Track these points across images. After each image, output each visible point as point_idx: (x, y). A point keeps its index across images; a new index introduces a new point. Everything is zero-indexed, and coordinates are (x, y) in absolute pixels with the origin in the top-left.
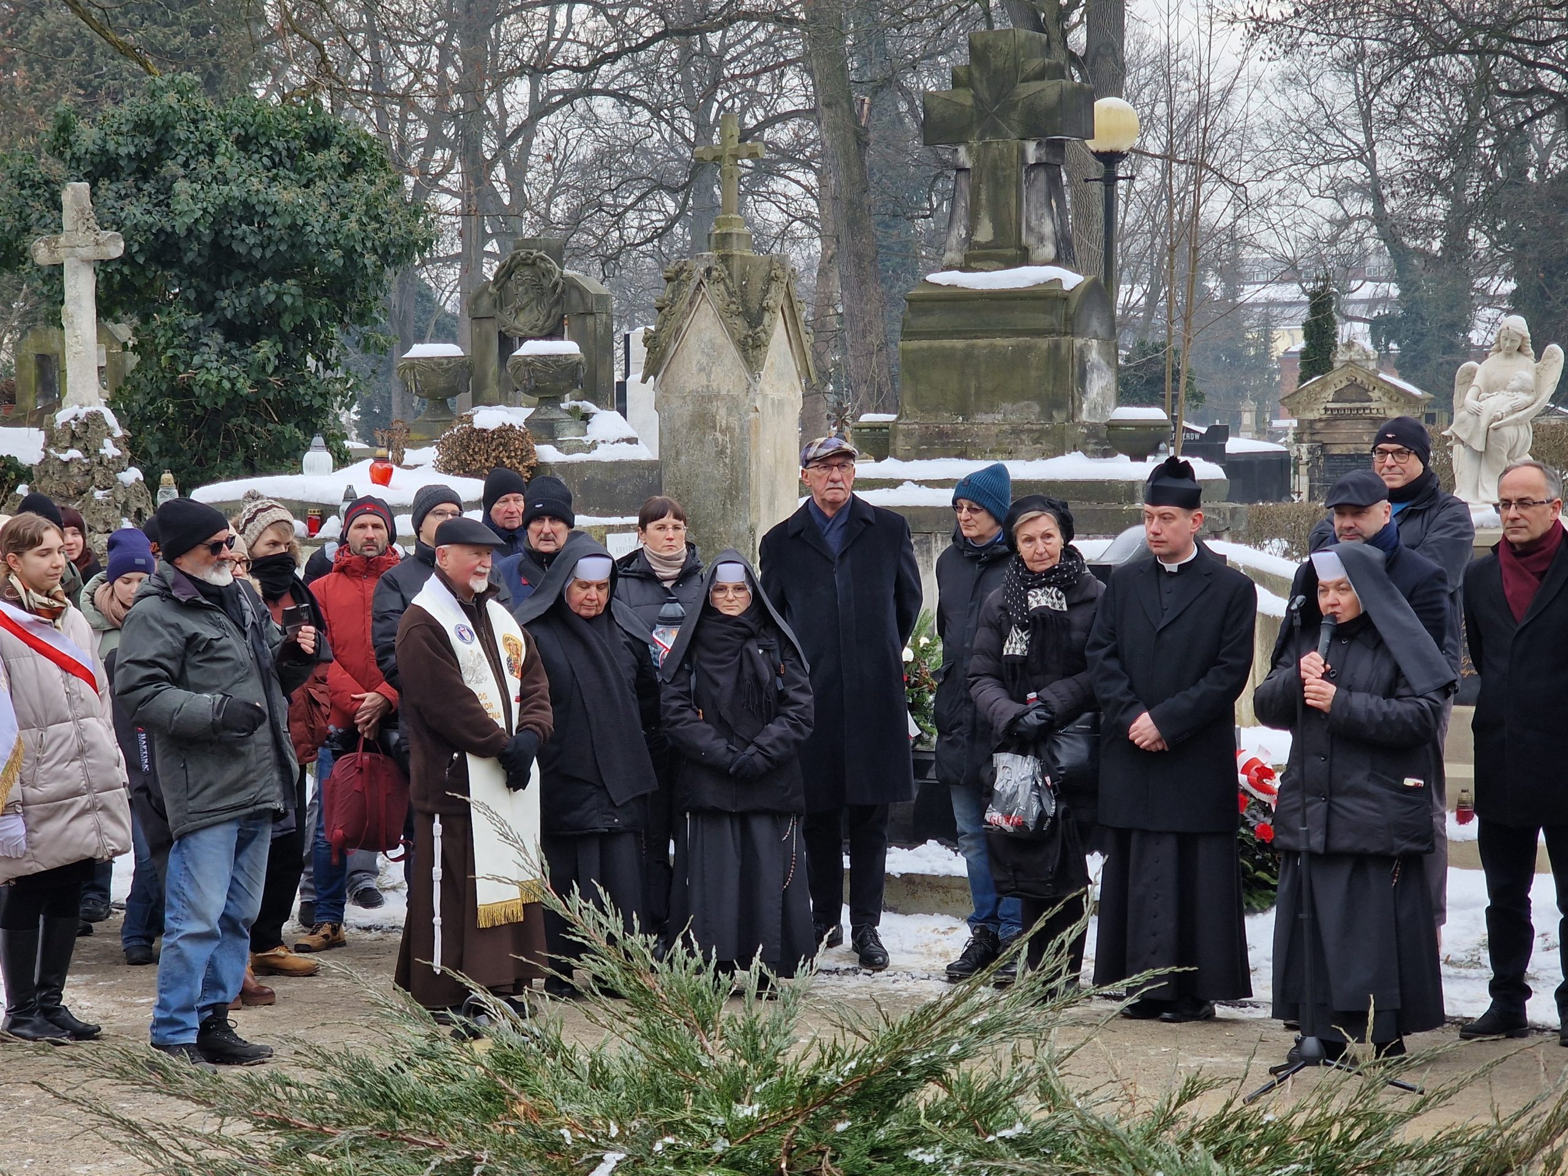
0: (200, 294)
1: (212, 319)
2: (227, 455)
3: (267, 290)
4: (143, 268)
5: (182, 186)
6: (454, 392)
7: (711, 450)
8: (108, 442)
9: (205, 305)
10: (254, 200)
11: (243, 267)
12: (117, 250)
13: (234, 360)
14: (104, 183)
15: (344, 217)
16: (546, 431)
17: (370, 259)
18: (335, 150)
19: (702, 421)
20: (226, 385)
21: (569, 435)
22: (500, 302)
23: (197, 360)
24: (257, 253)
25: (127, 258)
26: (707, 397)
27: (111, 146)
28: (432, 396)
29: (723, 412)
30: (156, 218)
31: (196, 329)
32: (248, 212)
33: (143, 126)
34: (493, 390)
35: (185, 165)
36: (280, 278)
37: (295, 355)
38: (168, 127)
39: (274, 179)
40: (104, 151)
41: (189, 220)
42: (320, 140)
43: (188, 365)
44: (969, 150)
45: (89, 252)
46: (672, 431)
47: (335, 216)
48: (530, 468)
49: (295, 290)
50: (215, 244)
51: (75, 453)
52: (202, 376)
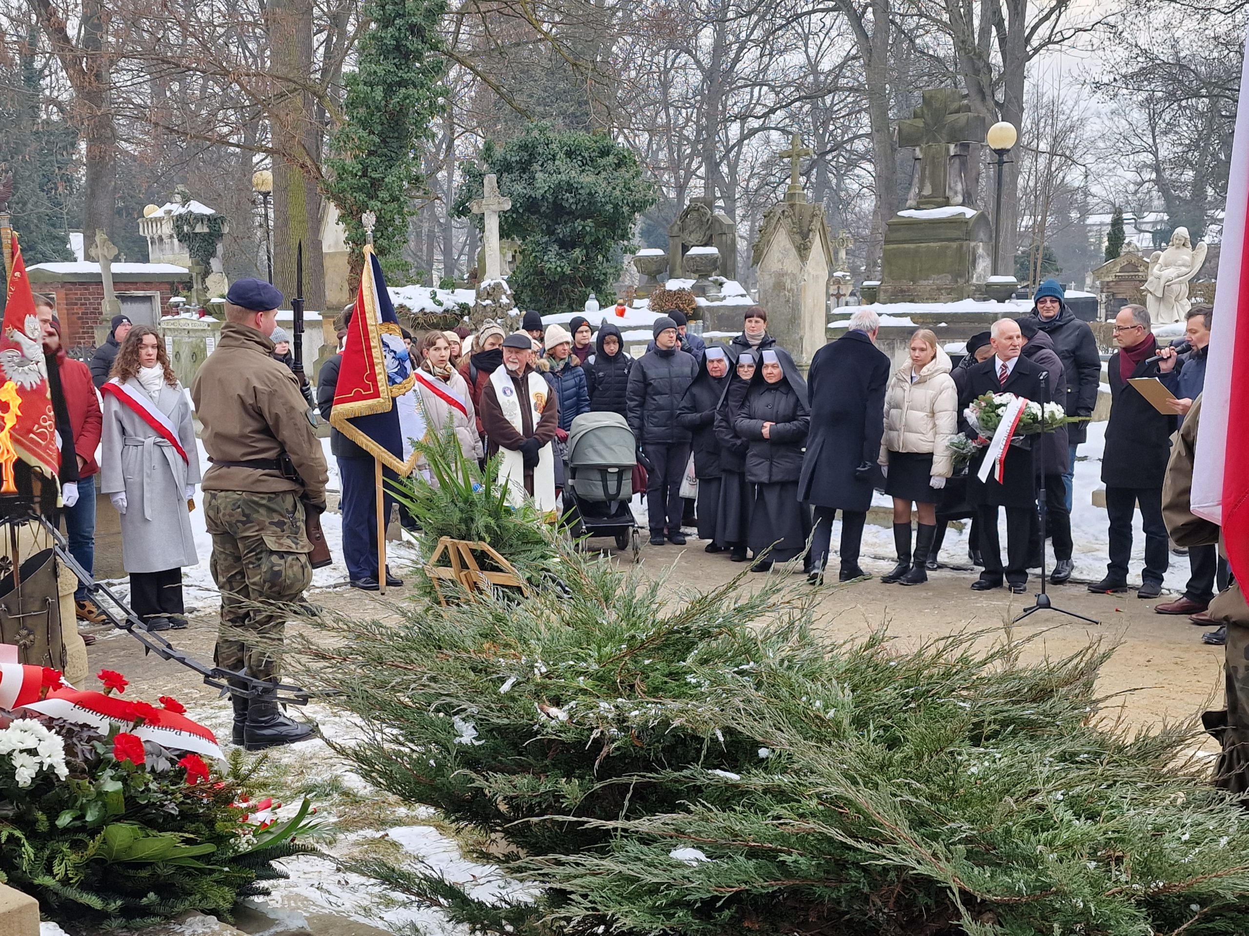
0: (548, 226)
1: (553, 238)
2: (561, 303)
3: (578, 224)
4: (522, 214)
5: (539, 175)
6: (660, 272)
7: (783, 300)
8: (504, 297)
9: (550, 232)
10: (572, 182)
11: (568, 214)
12: (508, 206)
13: (564, 257)
14: (505, 175)
15: (614, 188)
16: (701, 291)
17: (625, 209)
18: (611, 156)
19: (779, 286)
20: (559, 269)
21: (713, 292)
22: (682, 229)
23: (546, 258)
24: (574, 207)
25: (514, 209)
26: (782, 274)
27: (508, 157)
28: (649, 274)
29: (789, 281)
30: (529, 191)
31: (546, 243)
32: (570, 187)
33: (524, 147)
34: (679, 271)
35: (542, 165)
36: (584, 219)
37: (592, 255)
38: (534, 147)
39: (583, 171)
40: (505, 159)
41: (542, 191)
42: (605, 152)
43: (542, 260)
44: (921, 150)
45: (495, 207)
46: (765, 291)
47: (610, 188)
48: (693, 309)
49: (591, 224)
50: (554, 202)
51: (488, 302)
52: (548, 265)
